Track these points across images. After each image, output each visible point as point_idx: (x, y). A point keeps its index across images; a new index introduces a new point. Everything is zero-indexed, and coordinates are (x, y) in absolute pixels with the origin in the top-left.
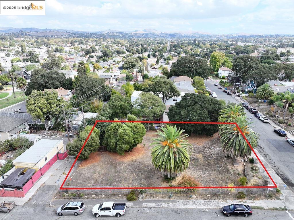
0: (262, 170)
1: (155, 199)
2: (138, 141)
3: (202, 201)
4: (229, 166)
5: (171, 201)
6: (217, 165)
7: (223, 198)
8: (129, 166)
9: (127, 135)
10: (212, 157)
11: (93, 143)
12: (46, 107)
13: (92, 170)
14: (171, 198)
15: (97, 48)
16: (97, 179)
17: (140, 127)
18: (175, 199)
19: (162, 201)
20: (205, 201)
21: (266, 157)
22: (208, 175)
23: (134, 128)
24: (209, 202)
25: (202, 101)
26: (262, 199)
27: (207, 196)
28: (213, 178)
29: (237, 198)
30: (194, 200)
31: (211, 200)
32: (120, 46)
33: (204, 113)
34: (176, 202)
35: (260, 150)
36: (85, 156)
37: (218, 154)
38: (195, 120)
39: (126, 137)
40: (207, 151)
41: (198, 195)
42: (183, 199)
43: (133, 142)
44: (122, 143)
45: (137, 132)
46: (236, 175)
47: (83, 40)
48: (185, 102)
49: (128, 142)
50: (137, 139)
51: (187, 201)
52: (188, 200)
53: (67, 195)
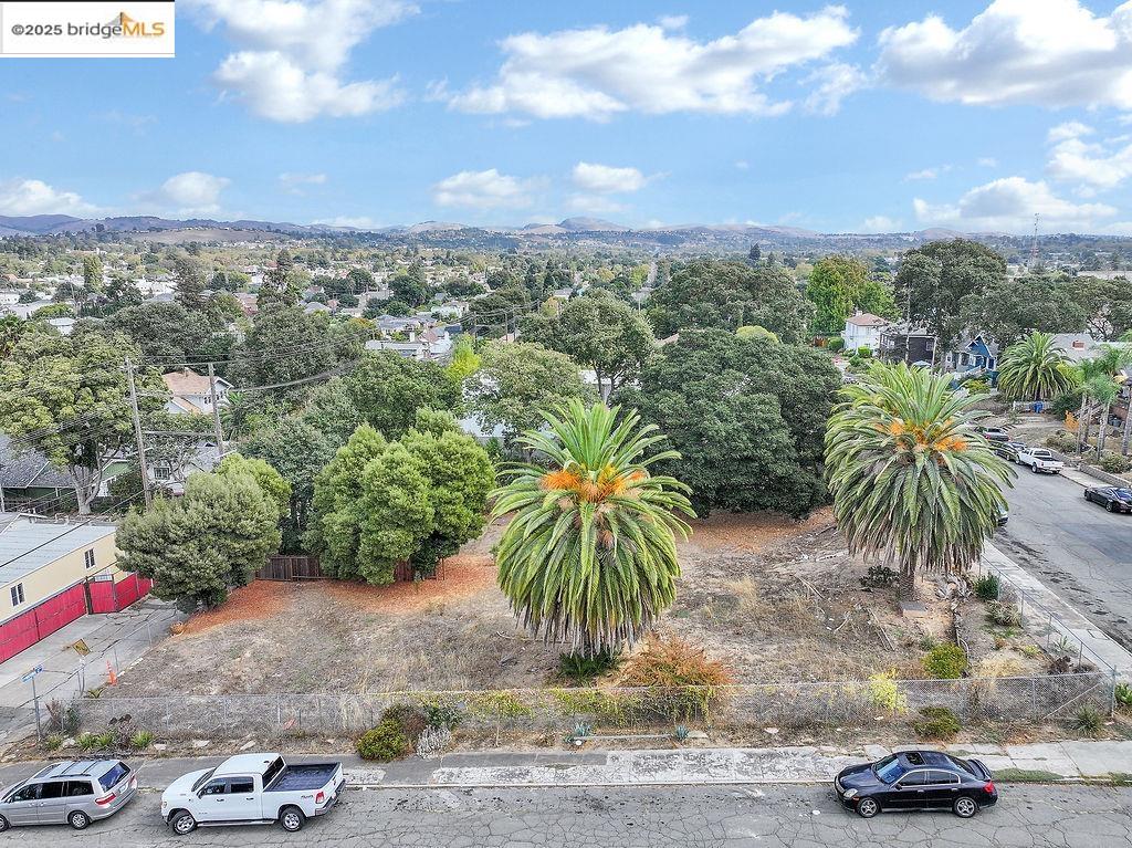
0: (1038, 625)
1: (498, 750)
2: (459, 517)
3: (737, 754)
4: (880, 617)
5: (580, 757)
6: (823, 619)
7: (845, 740)
8: (410, 628)
9: (403, 484)
10: (802, 590)
11: (243, 522)
12: (75, 401)
13: (226, 645)
14: (579, 743)
15: (378, 278)
16: (239, 677)
17: (467, 457)
18: (601, 750)
19: (533, 756)
20: (750, 755)
21: (1057, 581)
22: (777, 655)
23: (438, 458)
24: (771, 756)
25: (753, 355)
26: (1049, 739)
27: (761, 731)
28: (800, 666)
29: (917, 736)
30: (697, 752)
31: (782, 750)
32: (466, 273)
33: (762, 402)
34: (602, 760)
35: (1026, 560)
36: (197, 577)
37: (831, 575)
38: (724, 434)
39: (398, 495)
40: (779, 569)
41: (718, 728)
42: (641, 744)
43: (430, 517)
44: (379, 524)
45: (452, 478)
46: (912, 648)
47: (329, 255)
48: (681, 363)
49: (405, 519)
50: (450, 507)
51: (661, 757)
52: (666, 752)
53: (72, 742)
